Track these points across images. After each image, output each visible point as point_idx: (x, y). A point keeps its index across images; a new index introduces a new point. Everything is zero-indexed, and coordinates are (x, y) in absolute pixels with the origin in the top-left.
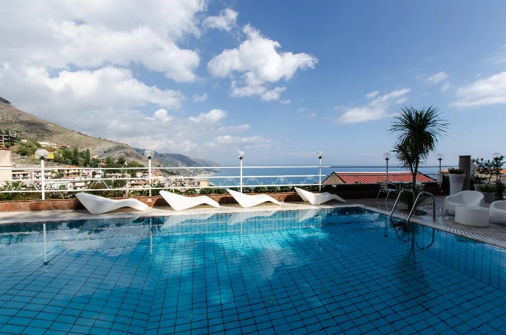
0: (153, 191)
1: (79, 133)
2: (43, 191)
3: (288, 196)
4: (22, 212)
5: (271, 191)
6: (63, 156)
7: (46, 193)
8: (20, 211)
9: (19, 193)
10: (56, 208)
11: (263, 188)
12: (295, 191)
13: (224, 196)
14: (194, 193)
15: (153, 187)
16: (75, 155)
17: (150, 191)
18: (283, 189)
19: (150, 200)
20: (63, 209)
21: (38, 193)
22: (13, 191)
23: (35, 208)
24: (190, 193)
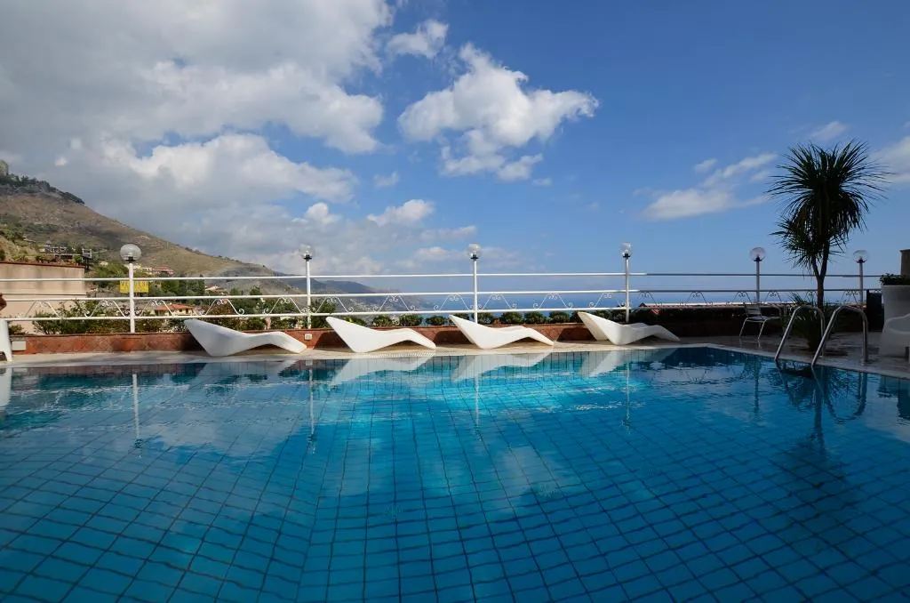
0: (313, 318)
1: (187, 249)
2: (132, 317)
3: (565, 329)
4: (100, 354)
5: (531, 320)
6: (162, 287)
7: (136, 321)
8: (97, 351)
9: (95, 321)
10: (153, 347)
11: (517, 315)
12: (579, 321)
13: (443, 329)
14: (387, 322)
15: (314, 312)
16: (181, 286)
17: (309, 319)
18: (556, 318)
19: (309, 336)
20: (165, 349)
21: (125, 321)
22: (87, 318)
23: (119, 348)
24: (381, 323)
